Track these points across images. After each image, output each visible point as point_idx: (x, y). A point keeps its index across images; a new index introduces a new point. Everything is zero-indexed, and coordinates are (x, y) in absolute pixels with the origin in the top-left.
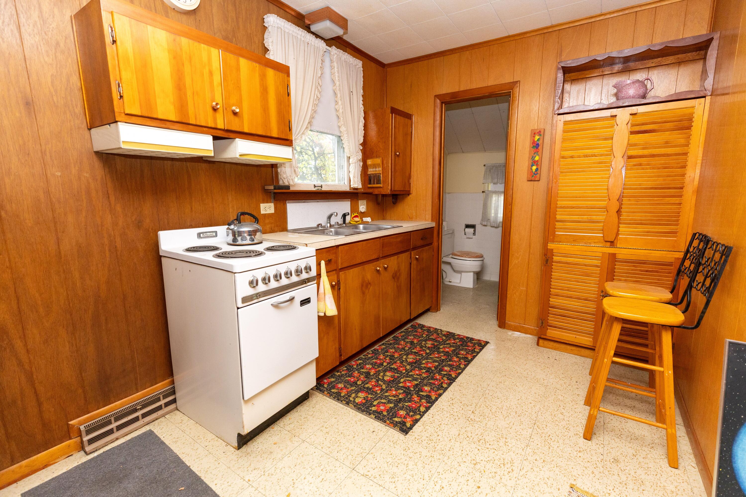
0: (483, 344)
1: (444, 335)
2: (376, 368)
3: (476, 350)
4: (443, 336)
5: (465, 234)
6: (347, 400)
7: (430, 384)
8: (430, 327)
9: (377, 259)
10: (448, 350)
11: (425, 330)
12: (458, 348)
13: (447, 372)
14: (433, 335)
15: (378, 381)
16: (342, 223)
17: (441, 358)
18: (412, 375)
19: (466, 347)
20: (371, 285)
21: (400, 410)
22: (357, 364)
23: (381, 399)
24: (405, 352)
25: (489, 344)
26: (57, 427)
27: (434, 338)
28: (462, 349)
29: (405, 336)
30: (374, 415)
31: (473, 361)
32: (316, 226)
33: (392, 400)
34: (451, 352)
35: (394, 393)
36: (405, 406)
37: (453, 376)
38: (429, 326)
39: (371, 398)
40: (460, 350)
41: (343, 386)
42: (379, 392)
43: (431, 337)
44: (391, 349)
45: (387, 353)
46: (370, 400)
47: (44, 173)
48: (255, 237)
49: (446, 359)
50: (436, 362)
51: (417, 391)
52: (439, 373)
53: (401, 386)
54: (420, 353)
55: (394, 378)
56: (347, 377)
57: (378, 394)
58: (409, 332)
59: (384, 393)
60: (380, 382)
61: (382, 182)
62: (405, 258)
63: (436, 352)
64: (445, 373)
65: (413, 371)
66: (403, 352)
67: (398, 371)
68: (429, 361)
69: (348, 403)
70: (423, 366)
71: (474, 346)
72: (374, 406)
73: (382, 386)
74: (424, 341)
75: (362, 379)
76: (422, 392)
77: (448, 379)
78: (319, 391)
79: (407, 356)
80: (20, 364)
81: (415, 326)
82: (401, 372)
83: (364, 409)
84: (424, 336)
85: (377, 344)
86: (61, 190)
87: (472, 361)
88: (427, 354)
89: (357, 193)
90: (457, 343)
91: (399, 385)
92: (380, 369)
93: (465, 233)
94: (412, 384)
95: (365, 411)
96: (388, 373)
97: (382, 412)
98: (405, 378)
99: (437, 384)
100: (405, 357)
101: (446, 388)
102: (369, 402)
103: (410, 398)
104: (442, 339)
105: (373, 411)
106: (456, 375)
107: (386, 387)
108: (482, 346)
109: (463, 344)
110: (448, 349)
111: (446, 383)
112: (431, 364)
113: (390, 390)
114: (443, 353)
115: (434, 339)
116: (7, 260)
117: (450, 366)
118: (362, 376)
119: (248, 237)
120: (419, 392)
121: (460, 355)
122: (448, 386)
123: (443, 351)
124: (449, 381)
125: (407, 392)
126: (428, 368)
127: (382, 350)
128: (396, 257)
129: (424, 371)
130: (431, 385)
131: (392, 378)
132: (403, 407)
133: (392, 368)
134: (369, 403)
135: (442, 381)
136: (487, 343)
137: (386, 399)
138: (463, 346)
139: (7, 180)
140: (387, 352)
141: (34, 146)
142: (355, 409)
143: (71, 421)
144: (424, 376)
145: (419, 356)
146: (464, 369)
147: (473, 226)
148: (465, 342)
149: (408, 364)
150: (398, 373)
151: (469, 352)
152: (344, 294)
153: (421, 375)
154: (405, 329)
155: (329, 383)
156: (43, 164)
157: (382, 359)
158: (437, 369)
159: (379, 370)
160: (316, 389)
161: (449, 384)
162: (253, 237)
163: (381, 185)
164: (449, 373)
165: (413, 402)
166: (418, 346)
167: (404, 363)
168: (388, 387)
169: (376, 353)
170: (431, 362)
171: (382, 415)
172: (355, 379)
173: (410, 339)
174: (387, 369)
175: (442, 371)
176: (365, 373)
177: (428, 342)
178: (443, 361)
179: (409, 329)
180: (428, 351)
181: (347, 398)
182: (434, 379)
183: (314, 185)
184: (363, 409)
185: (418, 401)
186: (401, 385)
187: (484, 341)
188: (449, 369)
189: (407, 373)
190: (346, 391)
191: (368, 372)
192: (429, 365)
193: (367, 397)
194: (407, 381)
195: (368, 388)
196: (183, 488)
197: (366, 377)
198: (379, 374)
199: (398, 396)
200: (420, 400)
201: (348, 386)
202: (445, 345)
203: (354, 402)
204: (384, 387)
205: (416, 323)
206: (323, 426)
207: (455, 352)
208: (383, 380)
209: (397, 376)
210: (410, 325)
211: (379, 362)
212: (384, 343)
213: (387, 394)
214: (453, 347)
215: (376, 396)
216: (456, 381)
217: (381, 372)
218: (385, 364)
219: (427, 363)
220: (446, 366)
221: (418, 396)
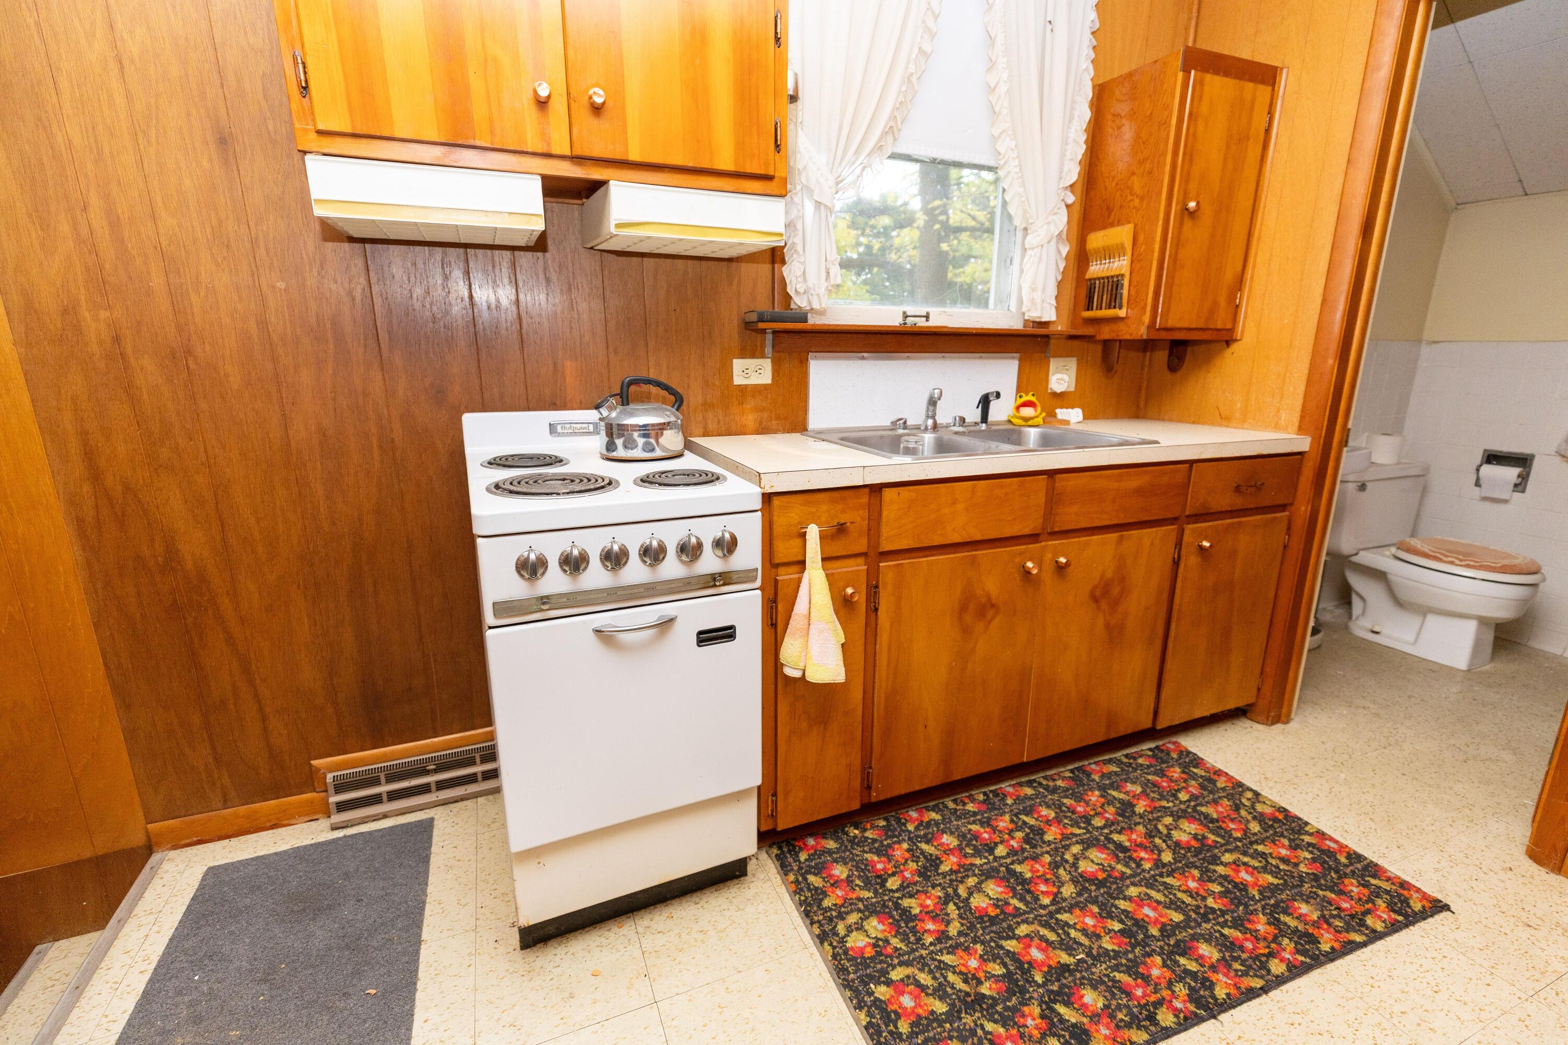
0: (1417, 906)
1: (1260, 818)
2: (965, 856)
3: (1369, 921)
4: (1254, 818)
5: (1478, 484)
6: (827, 928)
7: (1112, 988)
8: (1219, 773)
9: (1033, 538)
10: (1248, 878)
11: (1194, 777)
12: (1294, 887)
13: (1202, 966)
14: (1215, 802)
15: (947, 899)
16: (979, 419)
17: (1204, 899)
18: (1067, 924)
19: (1332, 891)
20: (997, 612)
21: (958, 1038)
22: (922, 822)
23: (921, 970)
24: (1088, 832)
25: (1445, 914)
26: (293, 762)
27: (1215, 816)
28: (1309, 897)
29: (1114, 778)
30: (869, 1014)
31: (1339, 963)
32: (889, 424)
33: (953, 988)
34: (1255, 892)
35: (973, 963)
36: (980, 1032)
37: (1221, 993)
38: (1219, 766)
39: (896, 949)
40: (1301, 895)
41: (844, 876)
42: (929, 939)
43: (1203, 809)
44: (1048, 807)
45: (1026, 815)
46: (887, 956)
47: (257, 284)
48: (657, 442)
49: (1223, 913)
50: (1176, 910)
51: (1052, 991)
52: (1169, 962)
53: (1008, 951)
54: (1135, 855)
55: (1003, 912)
56: (870, 851)
57: (924, 944)
58: (1135, 770)
59: (941, 951)
60: (951, 907)
61: (1125, 301)
62: (1152, 544)
63: (1196, 873)
64: (1193, 966)
65: (1077, 912)
66: (1078, 831)
67: (1029, 891)
68: (1153, 893)
69: (822, 938)
70: (1122, 904)
71: (1370, 900)
72: (889, 983)
73: (948, 923)
74: (1172, 815)
75: (907, 874)
76: (1067, 1004)
77: (1193, 997)
78: (778, 864)
79: (1085, 849)
80: (230, 640)
81: (1168, 754)
82: (1037, 899)
83: (853, 981)
84: (1183, 796)
85: (1016, 777)
86: (287, 319)
87: (1332, 960)
88: (1158, 864)
89: (1047, 337)
90: (1296, 865)
91: (1004, 943)
92: (978, 861)
93: (1478, 479)
94: (1048, 958)
95: (851, 989)
96: (992, 886)
97: (898, 1016)
98: (1036, 927)
99: (1138, 999)
100: (1076, 849)
101: (1166, 1028)
102: (881, 962)
103: (1014, 1010)
104: (1246, 831)
105: (877, 999)
106: (1233, 991)
107: (960, 933)
108: (1406, 916)
109: (1324, 876)
110: (1252, 874)
111: (1176, 1012)
112: (1155, 909)
113: (967, 949)
114: (1221, 884)
115: (1212, 821)
116: (202, 449)
117: (1226, 945)
118: (912, 865)
119: (641, 441)
120: (1055, 1001)
121: (1289, 914)
122: (1179, 1024)
123: (1225, 877)
124: (1192, 1008)
125: (1018, 981)
126: (1137, 923)
127: (1018, 799)
128: (1114, 536)
129: (1117, 926)
130: (1113, 995)
131: (996, 906)
132: (973, 1032)
133: (1012, 873)
134: (879, 966)
135: (1166, 993)
136: (1437, 907)
137: (938, 975)
138: (1320, 887)
139: (193, 297)
140: (1029, 812)
141: (236, 227)
142: (830, 965)
143: (316, 759)
144: (1108, 944)
145: (1127, 865)
146: (1280, 981)
147: (1522, 461)
148: (1337, 872)
149: (1074, 881)
150: (1022, 899)
151: (1334, 917)
152: (892, 625)
153: (1099, 937)
154: (1126, 756)
155: (816, 851)
156: (253, 266)
157: (1000, 832)
158: (1168, 937)
159: (972, 865)
160: (776, 855)
161: (1186, 1019)
162: (653, 441)
163: (1122, 313)
164: (1210, 974)
165: (1014, 1032)
166: (1140, 828)
167: (1061, 871)
168: (967, 935)
169: (994, 804)
170: (1159, 902)
171: (892, 1028)
172: (889, 866)
173: (1127, 793)
174: (999, 871)
175: (1183, 954)
176: (925, 857)
177: (1185, 825)
178: (1207, 914)
179: (1141, 756)
180: (1167, 857)
181: (831, 919)
182: (1137, 975)
183: (904, 313)
184: (852, 976)
185: (1036, 1033)
186: (1011, 945)
187: (1425, 896)
188: (1216, 955)
189: (1053, 908)
190: (842, 896)
191: (937, 858)
192: (1147, 911)
193: (887, 941)
194: (1036, 941)
195: (905, 912)
196: (373, 991)
197: (923, 873)
198: (963, 877)
199: (979, 982)
200: (1044, 1036)
201: (858, 882)
202: (1245, 854)
203: (842, 941)
204: (953, 930)
205: (1174, 743)
206: (723, 980)
207: (1273, 896)
208: (964, 906)
209: (1015, 907)
210: (1152, 745)
211: (986, 836)
212: (1034, 781)
213: (947, 958)
214: (1276, 872)
215: (913, 951)
216: (1223, 1017)
217: (975, 875)
218: (1001, 851)
219: (1140, 901)
220: (1208, 941)
221: (1043, 1017)
